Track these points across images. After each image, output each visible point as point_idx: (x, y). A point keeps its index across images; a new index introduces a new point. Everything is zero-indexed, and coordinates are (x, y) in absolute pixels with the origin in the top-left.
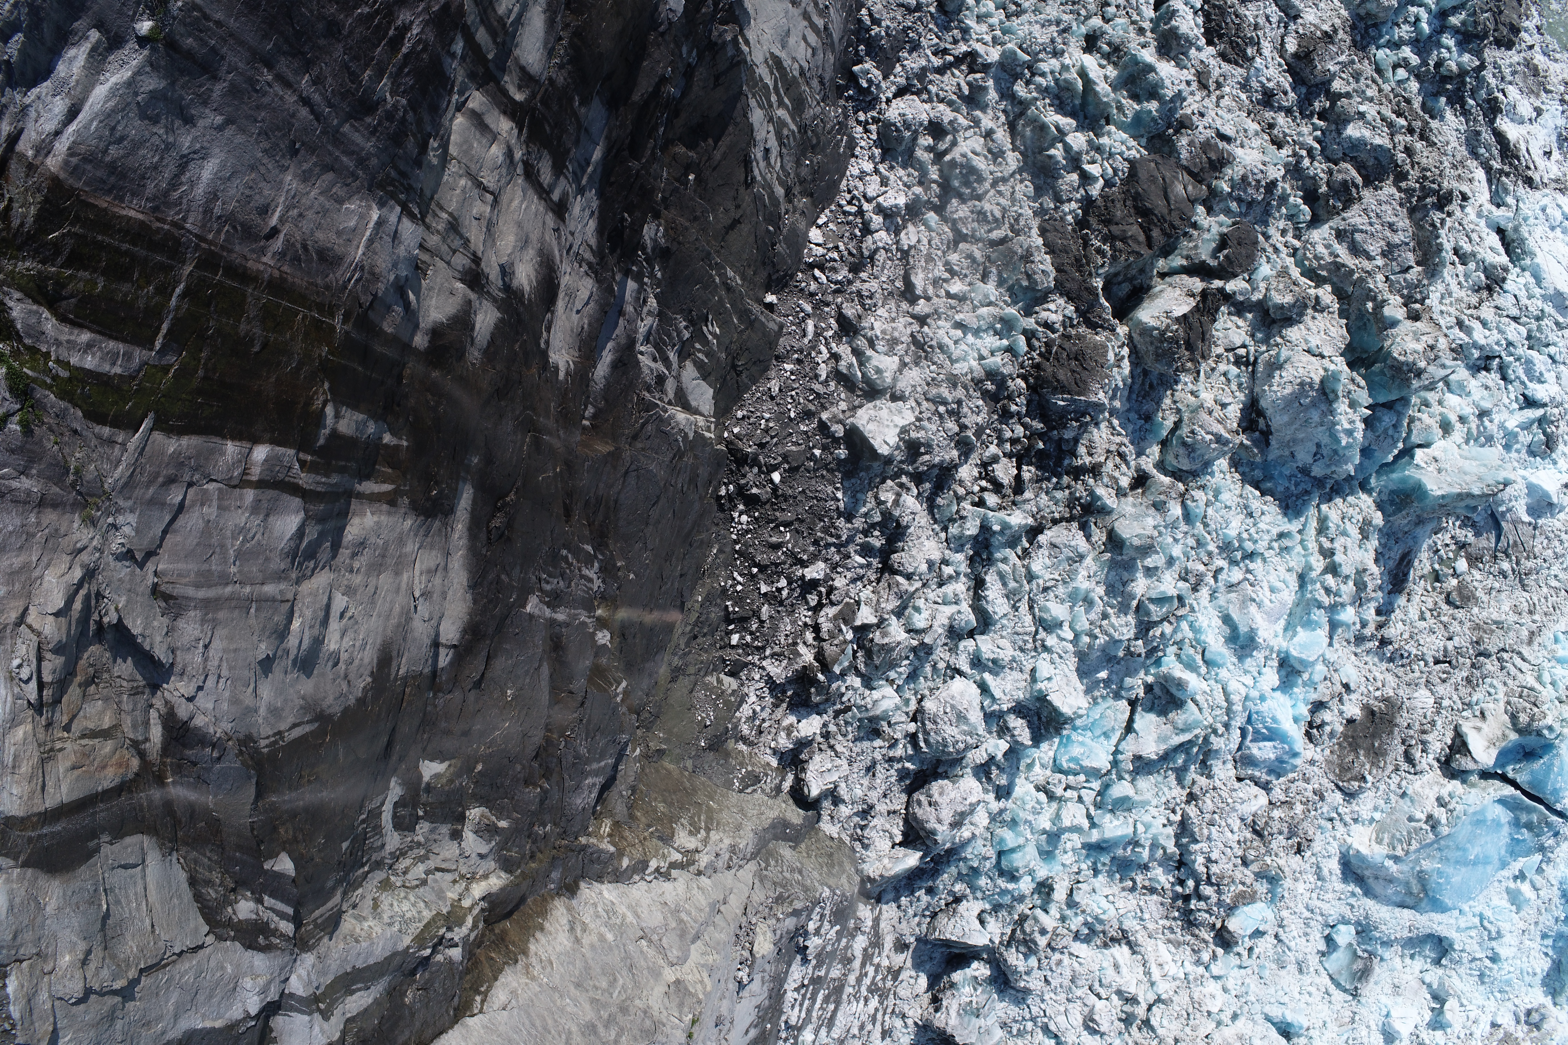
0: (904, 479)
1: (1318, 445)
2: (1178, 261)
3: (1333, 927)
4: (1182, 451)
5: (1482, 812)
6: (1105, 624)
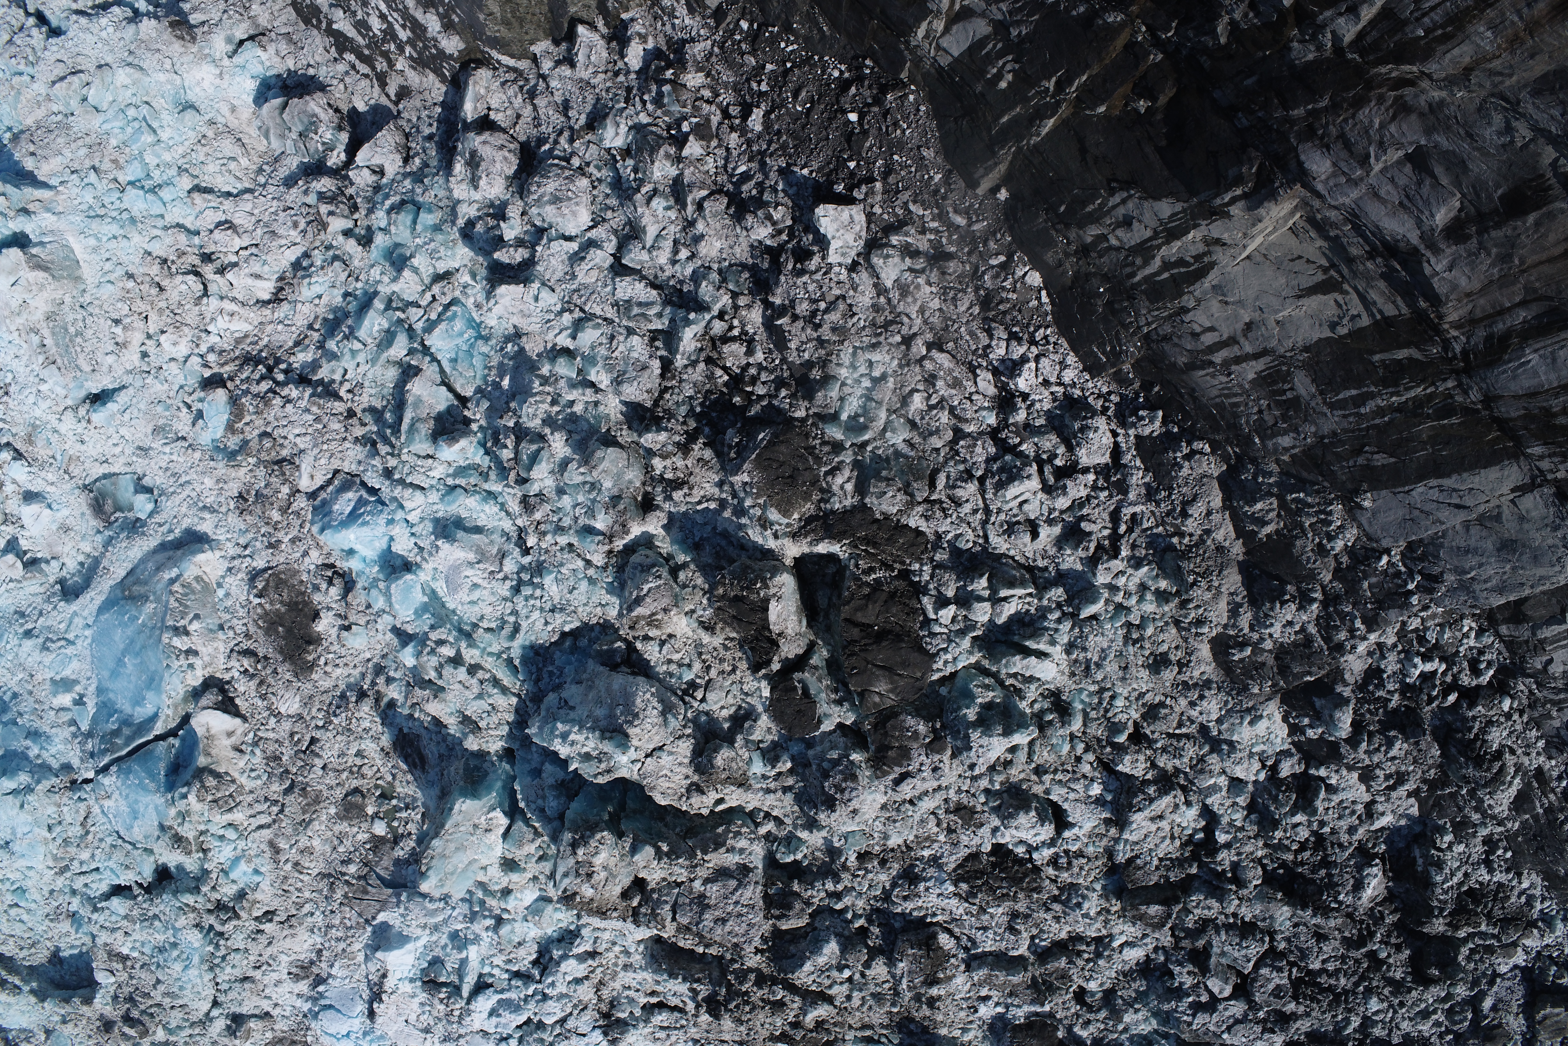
0: (784, 237)
1: (572, 707)
2: (817, 663)
3: (157, 499)
5: (159, 690)
6: (549, 399)
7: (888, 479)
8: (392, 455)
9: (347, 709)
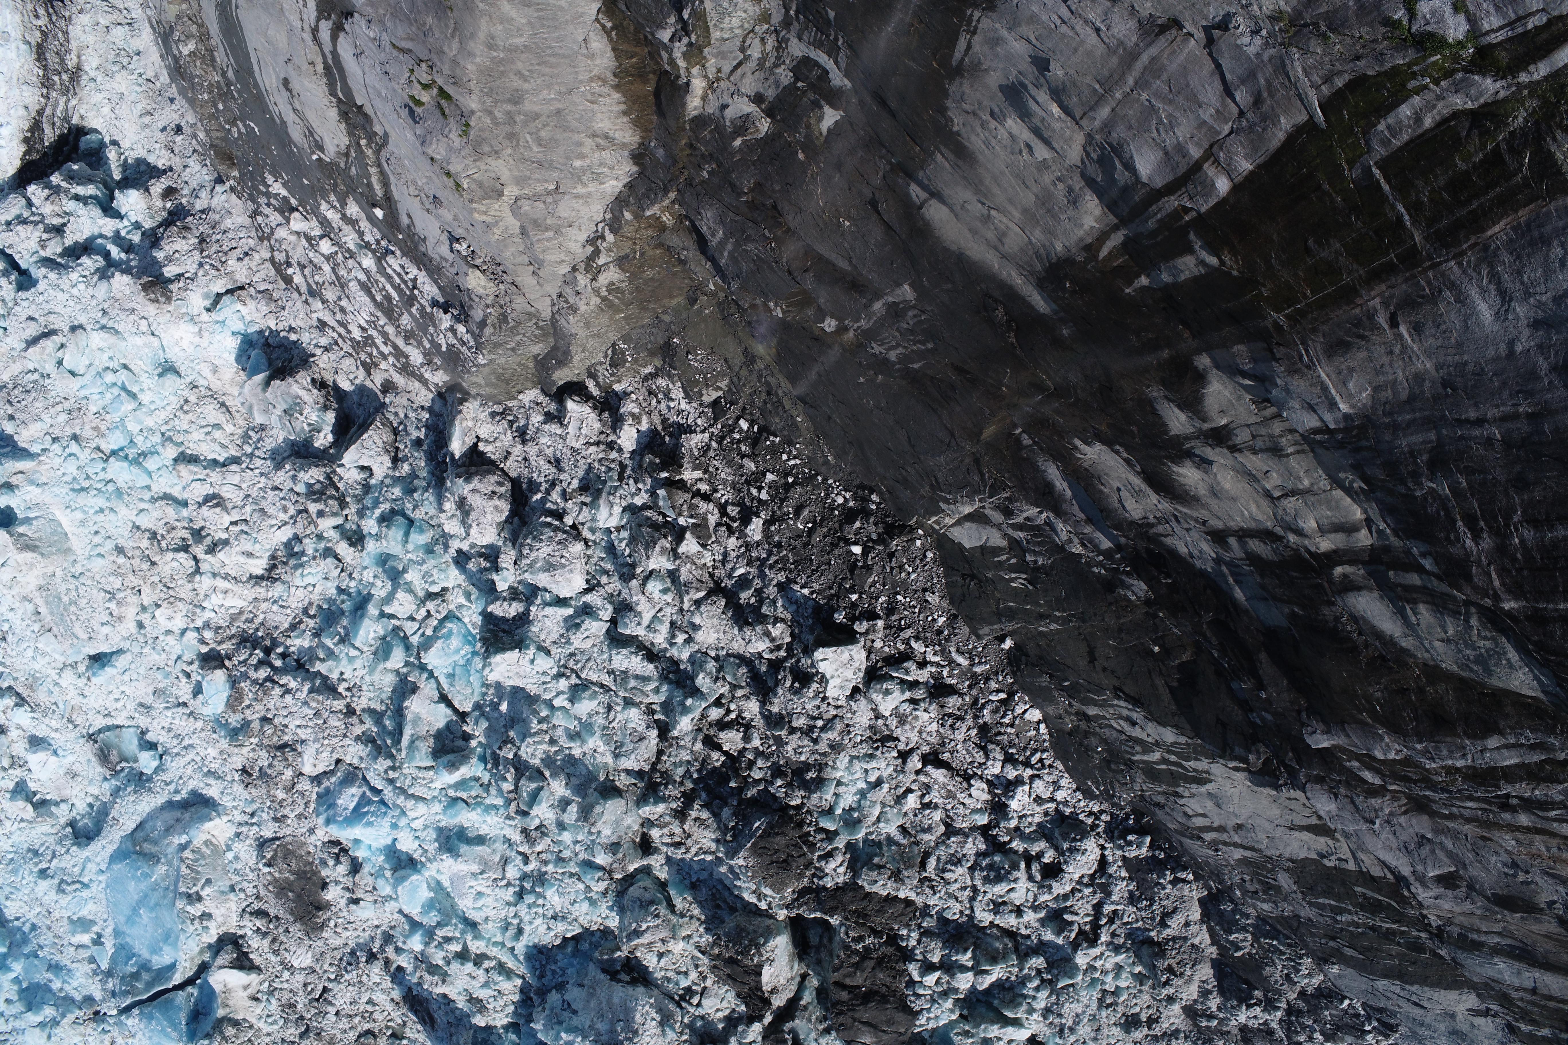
0: (783, 653)
1: (575, 1012)
2: (808, 997)
3: (161, 756)
4: (647, 896)
5: (175, 945)
6: (547, 738)
7: (879, 867)
8: (393, 768)
9: (357, 967)
